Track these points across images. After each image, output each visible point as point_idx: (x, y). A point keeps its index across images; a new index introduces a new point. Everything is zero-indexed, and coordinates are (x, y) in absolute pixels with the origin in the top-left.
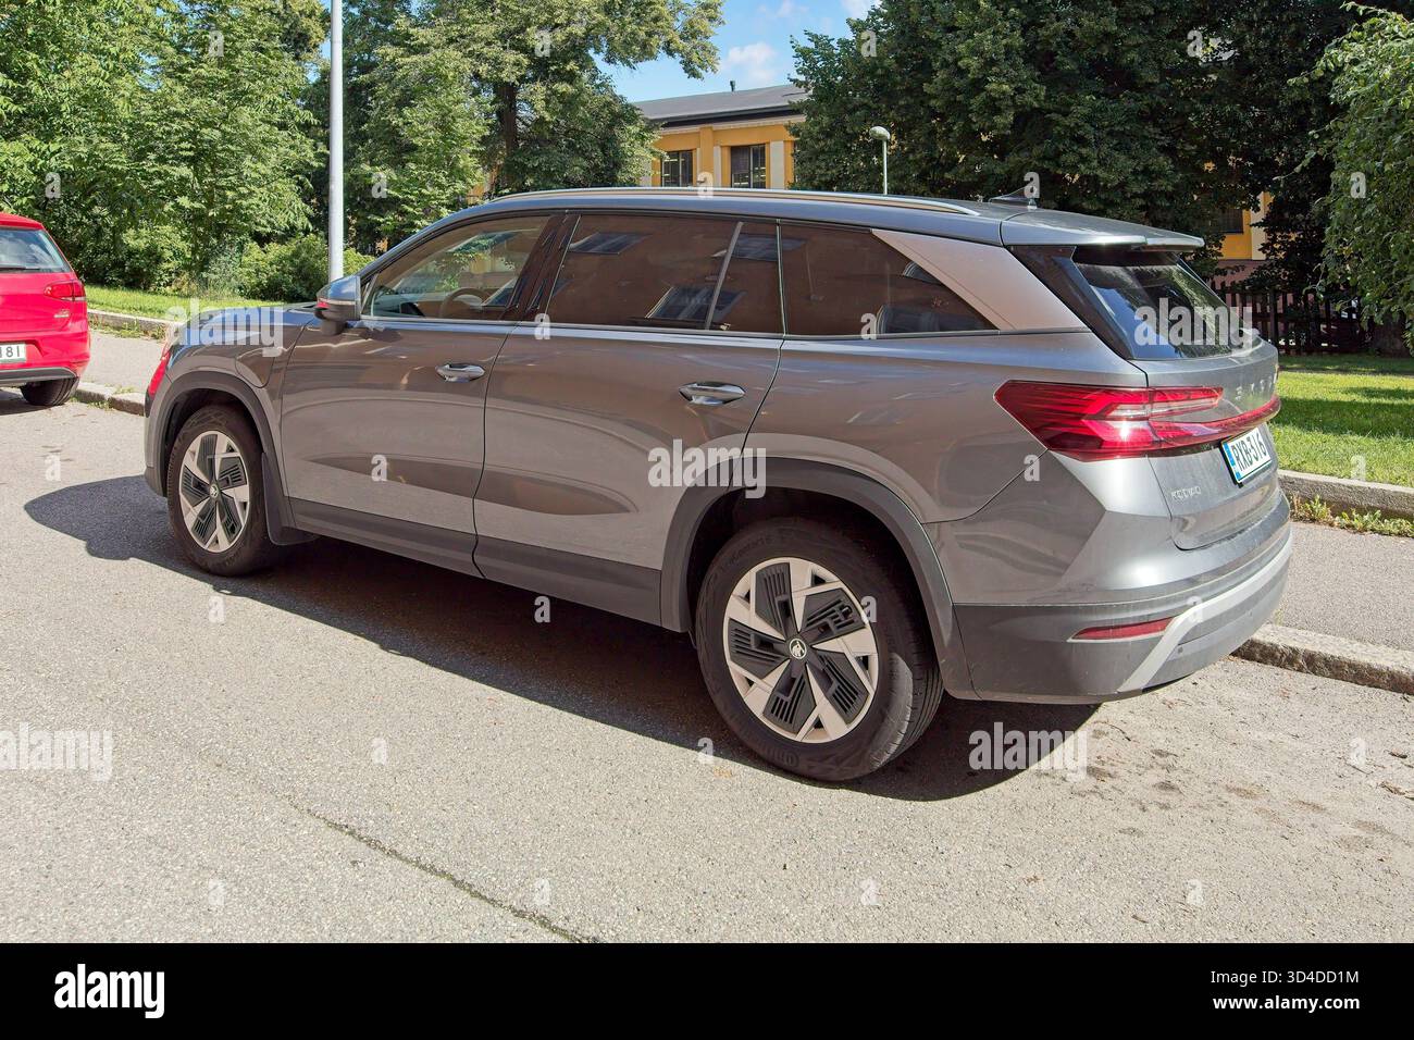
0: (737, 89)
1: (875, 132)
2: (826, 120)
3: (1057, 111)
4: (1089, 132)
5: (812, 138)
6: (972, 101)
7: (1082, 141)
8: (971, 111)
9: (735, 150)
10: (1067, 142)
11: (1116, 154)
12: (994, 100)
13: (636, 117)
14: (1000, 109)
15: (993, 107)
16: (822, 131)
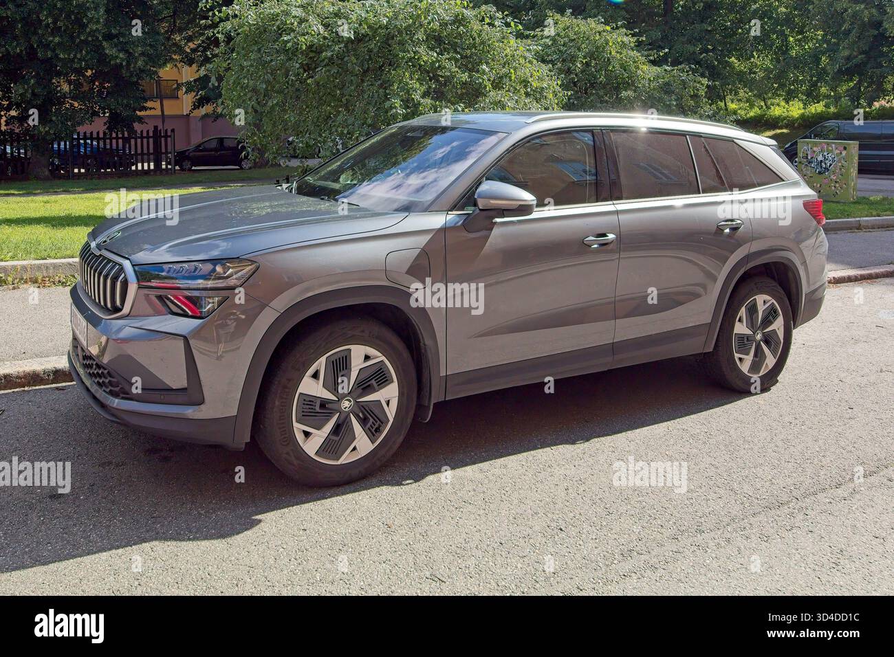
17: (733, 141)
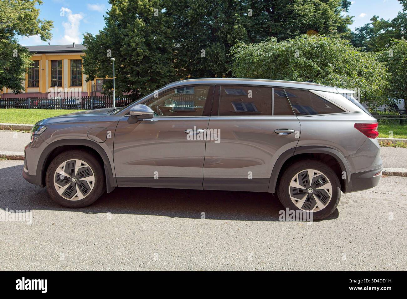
0: (50, 45)
1: (112, 59)
2: (93, 55)
3: (151, 57)
4: (158, 61)
5: (89, 60)
6: (133, 53)
7: (156, 63)
8: (133, 56)
9: (53, 61)
10: (154, 64)
11: (164, 67)
12: (138, 53)
13: (27, 50)
14: (139, 55)
15: (138, 55)
16: (91, 58)
17: (309, 91)
